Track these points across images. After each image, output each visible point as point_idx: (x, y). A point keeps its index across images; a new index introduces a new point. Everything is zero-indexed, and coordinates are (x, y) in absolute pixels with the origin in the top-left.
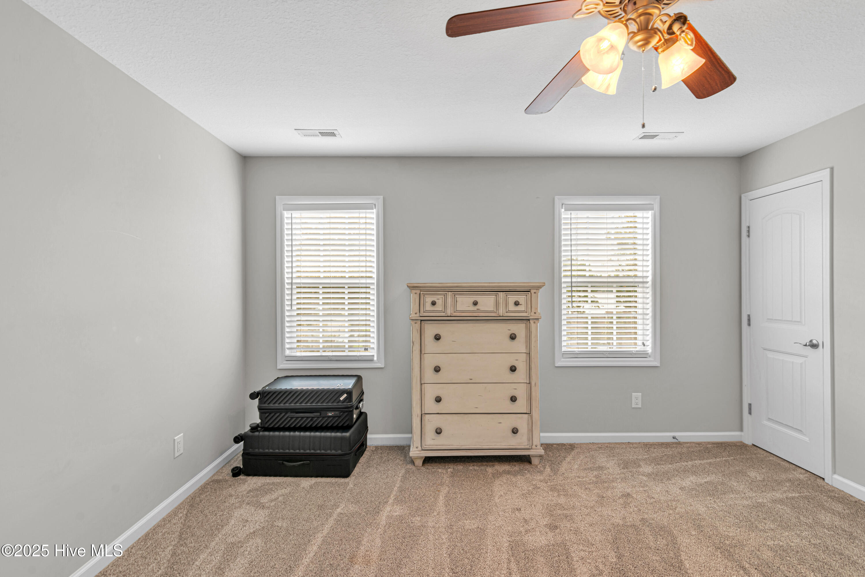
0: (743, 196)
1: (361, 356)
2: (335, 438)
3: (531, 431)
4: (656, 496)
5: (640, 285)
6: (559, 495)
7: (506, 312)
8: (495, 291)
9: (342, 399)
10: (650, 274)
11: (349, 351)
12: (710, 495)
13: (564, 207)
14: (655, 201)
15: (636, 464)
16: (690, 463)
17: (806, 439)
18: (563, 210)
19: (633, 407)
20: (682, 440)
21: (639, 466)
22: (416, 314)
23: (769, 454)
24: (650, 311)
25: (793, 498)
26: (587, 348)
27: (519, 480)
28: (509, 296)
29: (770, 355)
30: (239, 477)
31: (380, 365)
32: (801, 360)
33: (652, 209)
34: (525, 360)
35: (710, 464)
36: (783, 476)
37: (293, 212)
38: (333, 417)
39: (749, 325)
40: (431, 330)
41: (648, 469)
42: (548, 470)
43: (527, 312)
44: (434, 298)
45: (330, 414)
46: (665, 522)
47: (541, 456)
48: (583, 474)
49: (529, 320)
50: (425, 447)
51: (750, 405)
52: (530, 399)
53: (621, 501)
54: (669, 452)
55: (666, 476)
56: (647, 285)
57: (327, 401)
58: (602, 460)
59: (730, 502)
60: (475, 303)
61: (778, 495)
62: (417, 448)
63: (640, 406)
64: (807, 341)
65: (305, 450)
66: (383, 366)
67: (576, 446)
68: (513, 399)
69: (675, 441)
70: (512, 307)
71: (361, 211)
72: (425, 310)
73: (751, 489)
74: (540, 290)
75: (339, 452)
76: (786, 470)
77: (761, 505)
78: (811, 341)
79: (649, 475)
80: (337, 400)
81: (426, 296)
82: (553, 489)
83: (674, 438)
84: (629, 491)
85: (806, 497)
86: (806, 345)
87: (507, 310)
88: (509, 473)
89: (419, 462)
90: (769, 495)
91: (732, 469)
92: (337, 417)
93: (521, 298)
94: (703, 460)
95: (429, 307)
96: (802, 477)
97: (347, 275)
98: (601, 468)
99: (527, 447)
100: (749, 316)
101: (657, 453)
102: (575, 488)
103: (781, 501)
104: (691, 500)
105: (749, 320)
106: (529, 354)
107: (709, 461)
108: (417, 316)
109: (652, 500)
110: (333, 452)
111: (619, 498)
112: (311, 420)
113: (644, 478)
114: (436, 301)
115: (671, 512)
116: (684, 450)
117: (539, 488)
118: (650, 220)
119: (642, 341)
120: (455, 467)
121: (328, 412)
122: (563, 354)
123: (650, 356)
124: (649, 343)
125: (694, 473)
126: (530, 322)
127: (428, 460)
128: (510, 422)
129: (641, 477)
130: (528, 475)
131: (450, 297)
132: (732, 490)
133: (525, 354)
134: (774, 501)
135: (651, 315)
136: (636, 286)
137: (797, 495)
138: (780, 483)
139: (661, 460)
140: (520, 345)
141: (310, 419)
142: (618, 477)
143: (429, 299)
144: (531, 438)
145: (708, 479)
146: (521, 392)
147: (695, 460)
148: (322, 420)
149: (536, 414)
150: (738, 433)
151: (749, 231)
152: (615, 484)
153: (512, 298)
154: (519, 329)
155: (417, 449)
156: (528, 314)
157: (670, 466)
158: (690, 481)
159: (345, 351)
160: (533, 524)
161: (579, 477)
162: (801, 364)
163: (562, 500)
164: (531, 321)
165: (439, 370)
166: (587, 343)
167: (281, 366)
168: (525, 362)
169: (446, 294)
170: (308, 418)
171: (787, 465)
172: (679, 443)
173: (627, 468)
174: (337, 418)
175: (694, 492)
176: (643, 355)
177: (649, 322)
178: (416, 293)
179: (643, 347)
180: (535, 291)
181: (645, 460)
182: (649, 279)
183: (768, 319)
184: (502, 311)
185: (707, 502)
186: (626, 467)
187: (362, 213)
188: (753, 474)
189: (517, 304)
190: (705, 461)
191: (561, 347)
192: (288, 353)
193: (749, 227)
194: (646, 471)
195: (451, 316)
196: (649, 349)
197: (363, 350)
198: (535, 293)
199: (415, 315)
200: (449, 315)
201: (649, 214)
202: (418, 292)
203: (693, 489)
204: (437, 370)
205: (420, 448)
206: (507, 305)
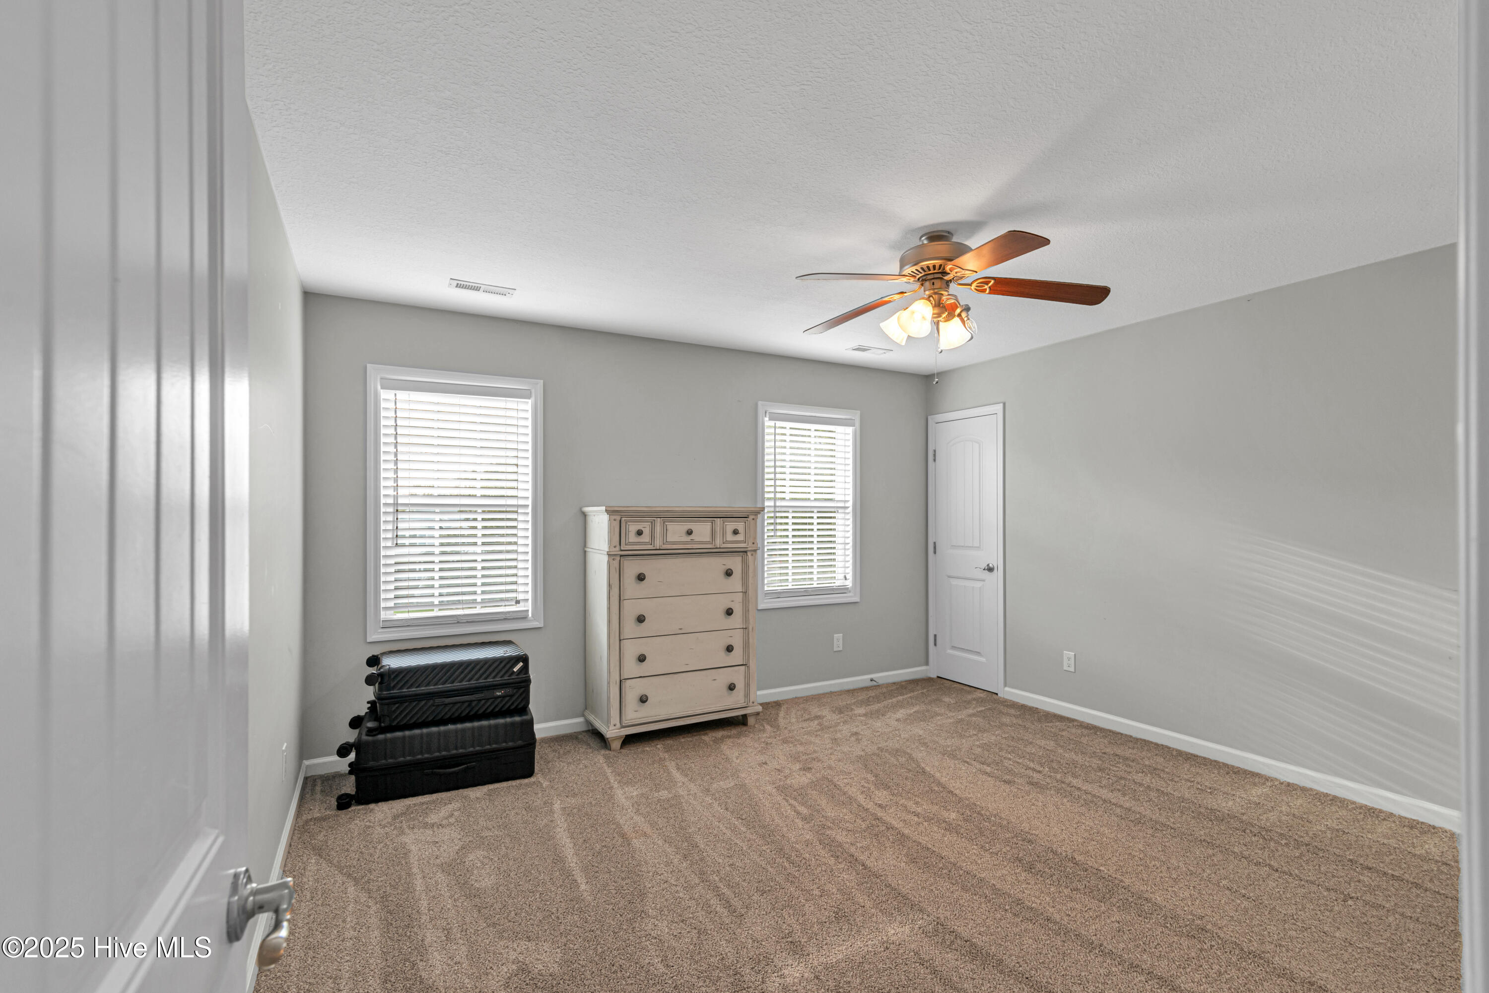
0: (929, 418)
1: (509, 612)
2: (513, 724)
3: (747, 685)
4: (880, 730)
5: (840, 511)
6: (795, 745)
7: (723, 543)
8: (711, 516)
9: (515, 670)
10: (850, 498)
11: (482, 607)
12: (921, 721)
13: (768, 416)
14: (856, 416)
15: (848, 708)
16: (894, 699)
17: (983, 660)
18: (767, 419)
19: (835, 650)
20: (881, 682)
21: (852, 710)
22: (615, 547)
23: (952, 683)
24: (850, 540)
25: (981, 711)
26: (788, 586)
27: (747, 740)
28: (726, 523)
29: (954, 582)
30: (350, 809)
31: (538, 623)
32: (978, 585)
33: (853, 425)
34: (741, 601)
35: (911, 697)
36: (970, 697)
37: (397, 392)
38: (503, 697)
39: (935, 552)
40: (632, 568)
41: (861, 711)
42: (768, 727)
43: (745, 543)
44: (639, 526)
45: (499, 694)
46: (897, 746)
47: (758, 714)
48: (805, 725)
49: (746, 552)
50: (625, 723)
51: (935, 636)
52: (746, 645)
53: (853, 739)
54: (872, 693)
55: (879, 714)
56: (847, 511)
57: (493, 675)
58: (815, 710)
59: (939, 723)
60: (690, 532)
61: (971, 711)
62: (615, 725)
63: (841, 649)
64: (984, 565)
65: (449, 751)
66: (541, 625)
67: (781, 702)
68: (729, 649)
69: (874, 683)
70: (730, 537)
71: (507, 399)
72: (627, 542)
73: (950, 711)
74: (759, 515)
75: (520, 743)
76: (969, 693)
77: (961, 720)
78: (988, 565)
79: (865, 715)
80: (510, 672)
81: (629, 523)
82: (785, 741)
83: (871, 680)
84: (855, 730)
85: (989, 709)
86: (984, 569)
87: (725, 540)
88: (729, 737)
89: (616, 745)
90: (964, 712)
91: (929, 698)
92: (508, 696)
93: (740, 526)
94: (904, 695)
95: (632, 538)
96: (982, 695)
97: (479, 493)
98: (817, 717)
99: (744, 705)
100: (935, 543)
101: (863, 696)
102: (805, 737)
103: (973, 715)
104: (909, 727)
105: (935, 548)
106: (745, 593)
107: (909, 695)
108: (616, 551)
109: (878, 734)
110: (511, 744)
111: (850, 737)
112: (469, 705)
113: (862, 718)
114: (643, 529)
115: (898, 738)
116: (884, 690)
117: (771, 743)
118: (850, 437)
119: (844, 575)
120: (664, 743)
121: (495, 691)
122: (766, 594)
123: (850, 592)
124: (849, 576)
125: (902, 707)
126: (747, 555)
127: (630, 740)
128: (725, 677)
129: (858, 718)
130: (752, 735)
131: (658, 524)
132: (937, 714)
133: (741, 593)
134: (970, 716)
135: (851, 544)
136: (835, 512)
137: (983, 708)
138: (969, 702)
139: (869, 701)
140: (735, 582)
141: (466, 704)
142: (839, 721)
143: (633, 528)
144: (747, 695)
145: (915, 709)
146: (737, 641)
147: (897, 696)
148: (485, 703)
149: (752, 664)
150: (924, 668)
151: (935, 455)
152: (839, 728)
153: (730, 526)
154: (735, 563)
155: (614, 728)
156: (746, 544)
157: (879, 705)
158: (901, 713)
159: (476, 607)
160: (787, 771)
161: (803, 728)
162: (980, 588)
163: (801, 749)
164: (749, 554)
165: (644, 620)
166: (788, 580)
167: (374, 637)
168: (741, 604)
169: (654, 520)
170: (463, 702)
171: (968, 688)
172: (878, 686)
173: (843, 713)
174: (508, 698)
175: (908, 721)
176: (842, 590)
177: (850, 552)
178: (615, 520)
179: (844, 581)
180: (753, 517)
181: (854, 703)
182: (850, 504)
183: (952, 546)
184: (718, 542)
185: (922, 726)
186: (841, 712)
187: (512, 403)
188: (947, 699)
189: (736, 532)
190: (906, 696)
191: (763, 584)
192: (384, 615)
193: (935, 451)
194: (860, 712)
195: (660, 549)
196: (849, 583)
197: (514, 604)
198: (753, 519)
199: (614, 549)
200: (658, 548)
201: (850, 430)
202: (618, 518)
203: (906, 719)
204: (641, 619)
205: (618, 725)
206: (724, 534)
